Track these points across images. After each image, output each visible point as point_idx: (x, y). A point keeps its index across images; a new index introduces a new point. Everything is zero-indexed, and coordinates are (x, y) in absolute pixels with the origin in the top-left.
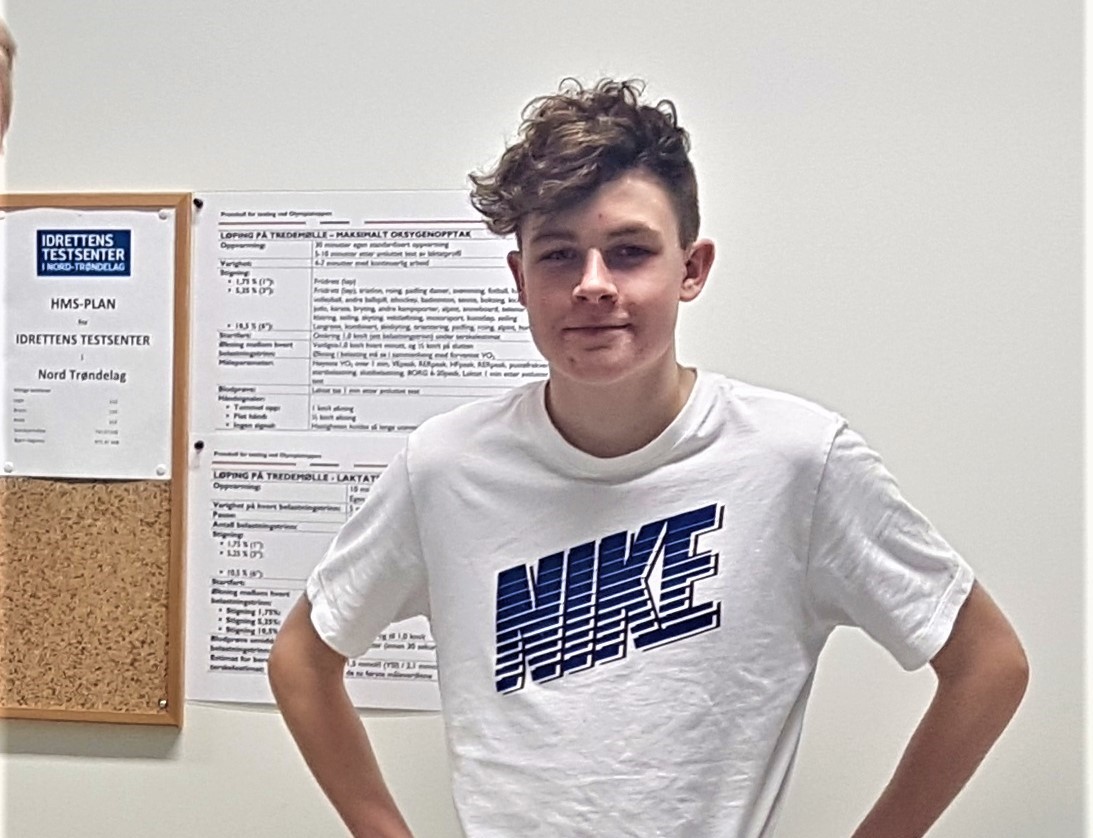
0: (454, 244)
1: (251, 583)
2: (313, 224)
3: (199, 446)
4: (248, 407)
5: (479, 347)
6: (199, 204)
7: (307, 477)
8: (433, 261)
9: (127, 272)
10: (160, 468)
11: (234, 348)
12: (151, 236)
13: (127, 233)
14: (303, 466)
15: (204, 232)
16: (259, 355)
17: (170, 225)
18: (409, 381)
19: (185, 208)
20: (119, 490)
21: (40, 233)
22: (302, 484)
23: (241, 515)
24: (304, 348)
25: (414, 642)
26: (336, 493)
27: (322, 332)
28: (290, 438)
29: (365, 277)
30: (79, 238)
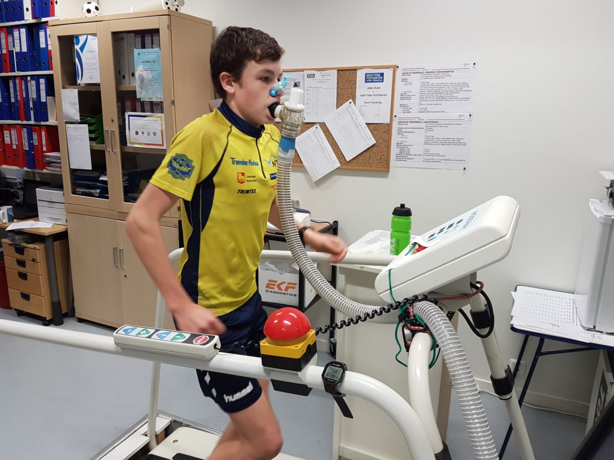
0: (450, 74)
1: (405, 144)
2: (421, 70)
3: (395, 116)
4: (406, 108)
5: (454, 95)
6: (398, 67)
7: (417, 122)
8: (446, 77)
9: (383, 82)
10: (387, 121)
11: (404, 96)
12: (388, 74)
13: (383, 73)
14: (417, 120)
15: (399, 73)
16: (409, 98)
17: (392, 71)
18: (439, 102)
19: (395, 68)
20: (379, 125)
21: (366, 74)
22: (416, 124)
23: (403, 130)
24: (418, 96)
25: (438, 155)
26: (423, 125)
27: (422, 93)
28: (414, 114)
29: (431, 81)
30: (374, 75)
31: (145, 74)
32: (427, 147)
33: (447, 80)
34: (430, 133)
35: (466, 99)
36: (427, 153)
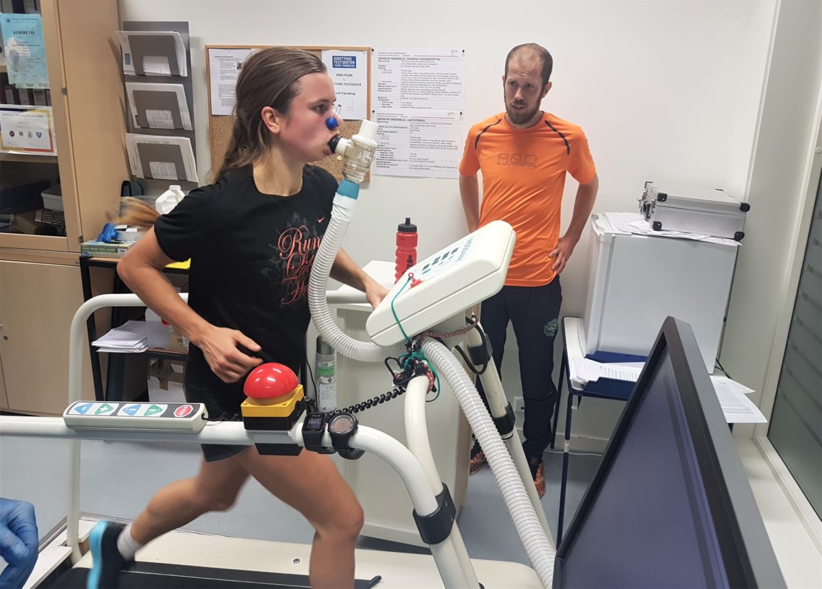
0: (436, 62)
1: (386, 146)
2: (401, 56)
3: (373, 112)
4: (386, 102)
5: (442, 88)
6: (373, 50)
7: (400, 120)
8: (431, 66)
9: (355, 67)
10: (364, 117)
11: (382, 87)
12: (361, 58)
13: (355, 57)
14: (399, 117)
15: (374, 57)
16: (388, 89)
17: (366, 55)
18: (424, 96)
19: (370, 51)
20: (354, 122)
21: (333, 57)
22: (398, 121)
23: (384, 129)
24: (399, 88)
25: (426, 160)
26: (407, 124)
27: (404, 84)
28: (396, 110)
29: (414, 70)
30: (343, 58)
31: (20, 50)
32: (413, 151)
33: (432, 70)
34: (415, 134)
35: (457, 94)
36: (413, 157)
